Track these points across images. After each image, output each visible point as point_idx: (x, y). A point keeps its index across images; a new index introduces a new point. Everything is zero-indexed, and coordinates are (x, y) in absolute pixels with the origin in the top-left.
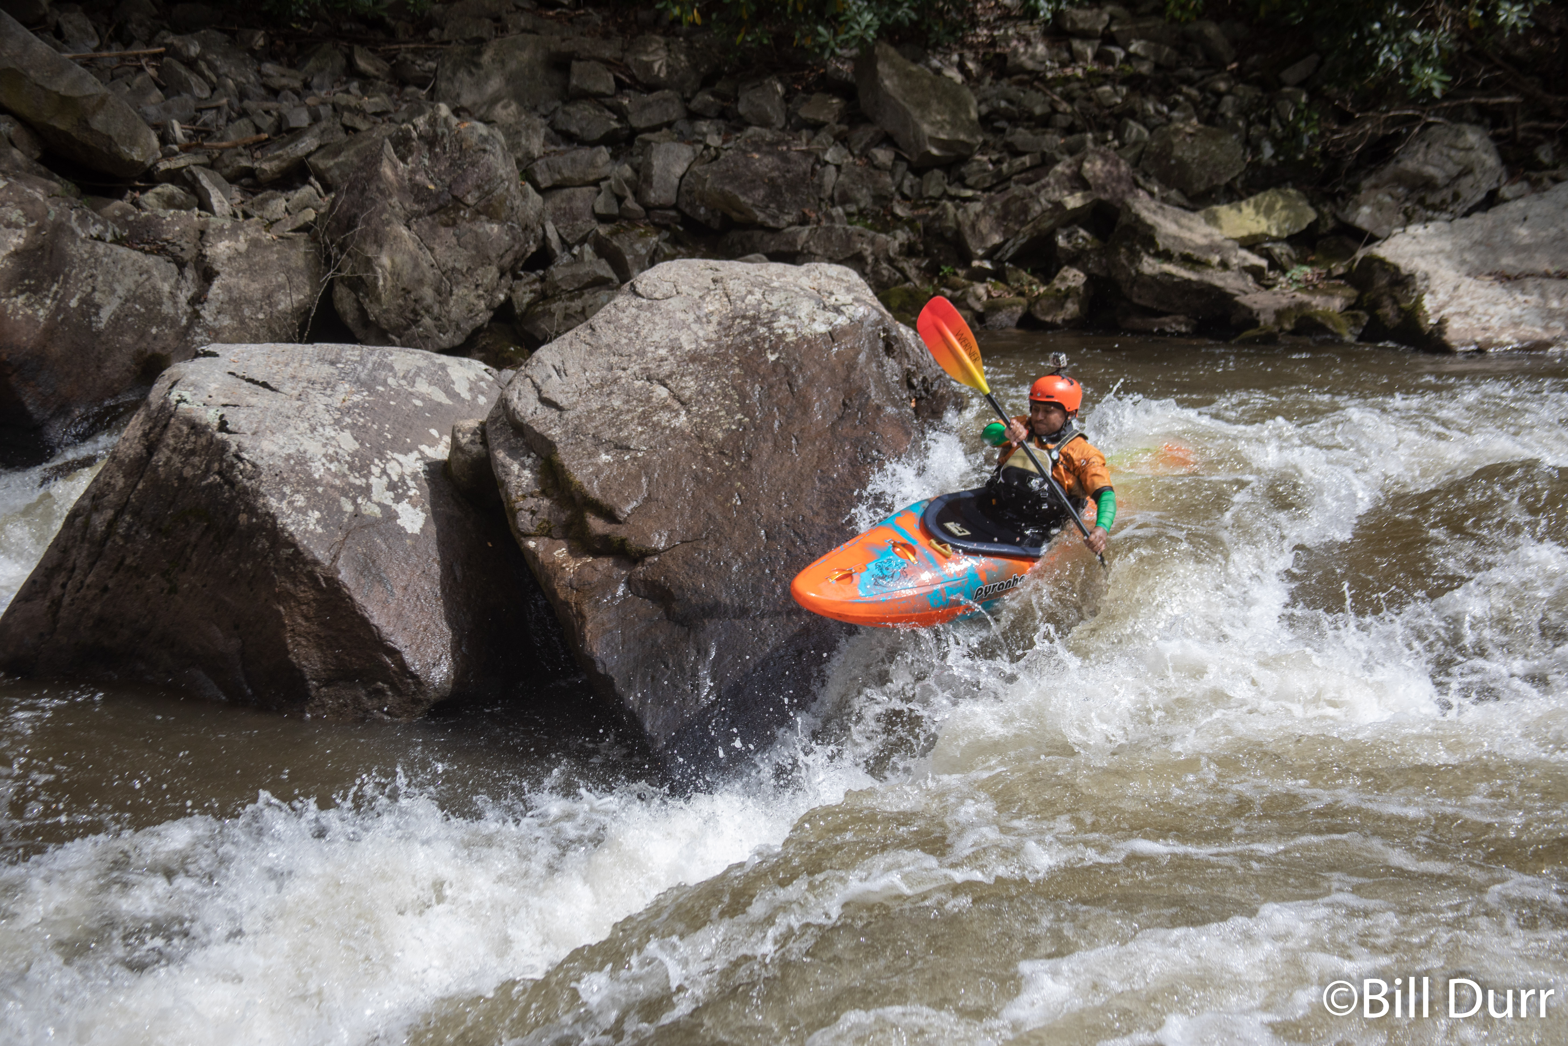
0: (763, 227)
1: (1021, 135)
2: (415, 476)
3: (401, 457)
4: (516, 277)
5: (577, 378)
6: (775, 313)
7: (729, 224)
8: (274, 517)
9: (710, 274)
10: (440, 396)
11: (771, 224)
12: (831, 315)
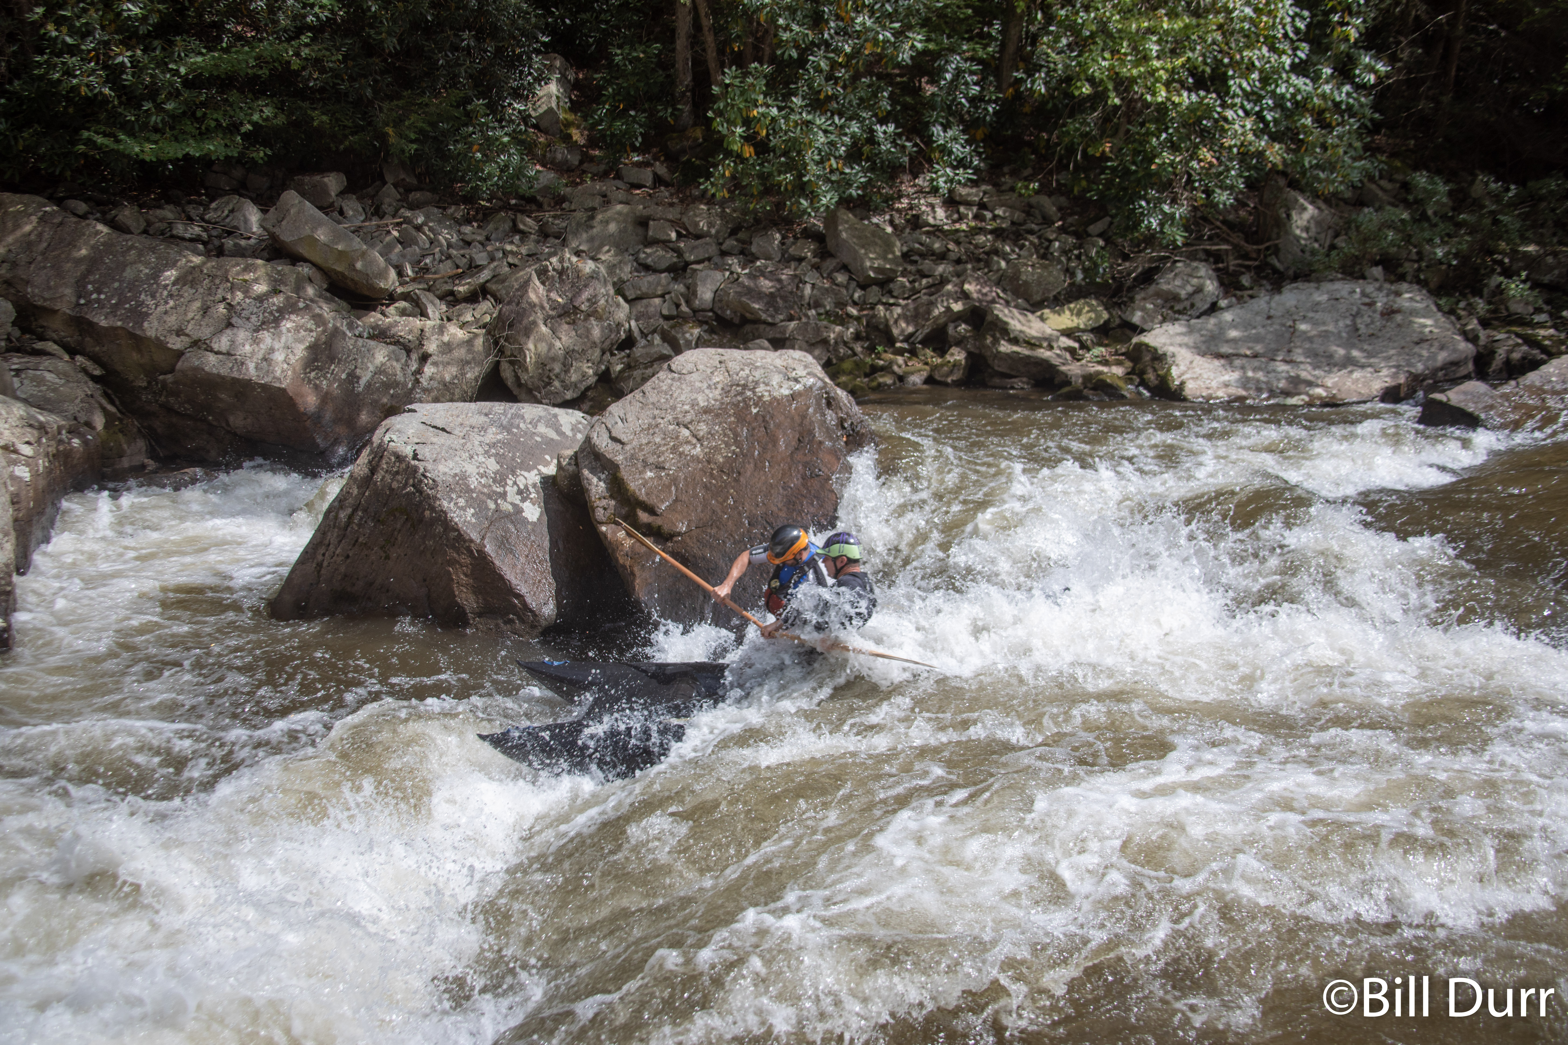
0: (765, 322)
1: (926, 264)
2: (534, 486)
3: (526, 474)
4: (612, 354)
5: (634, 424)
6: (757, 383)
7: (744, 321)
8: (445, 513)
9: (718, 358)
10: (553, 435)
11: (770, 320)
12: (792, 383)
